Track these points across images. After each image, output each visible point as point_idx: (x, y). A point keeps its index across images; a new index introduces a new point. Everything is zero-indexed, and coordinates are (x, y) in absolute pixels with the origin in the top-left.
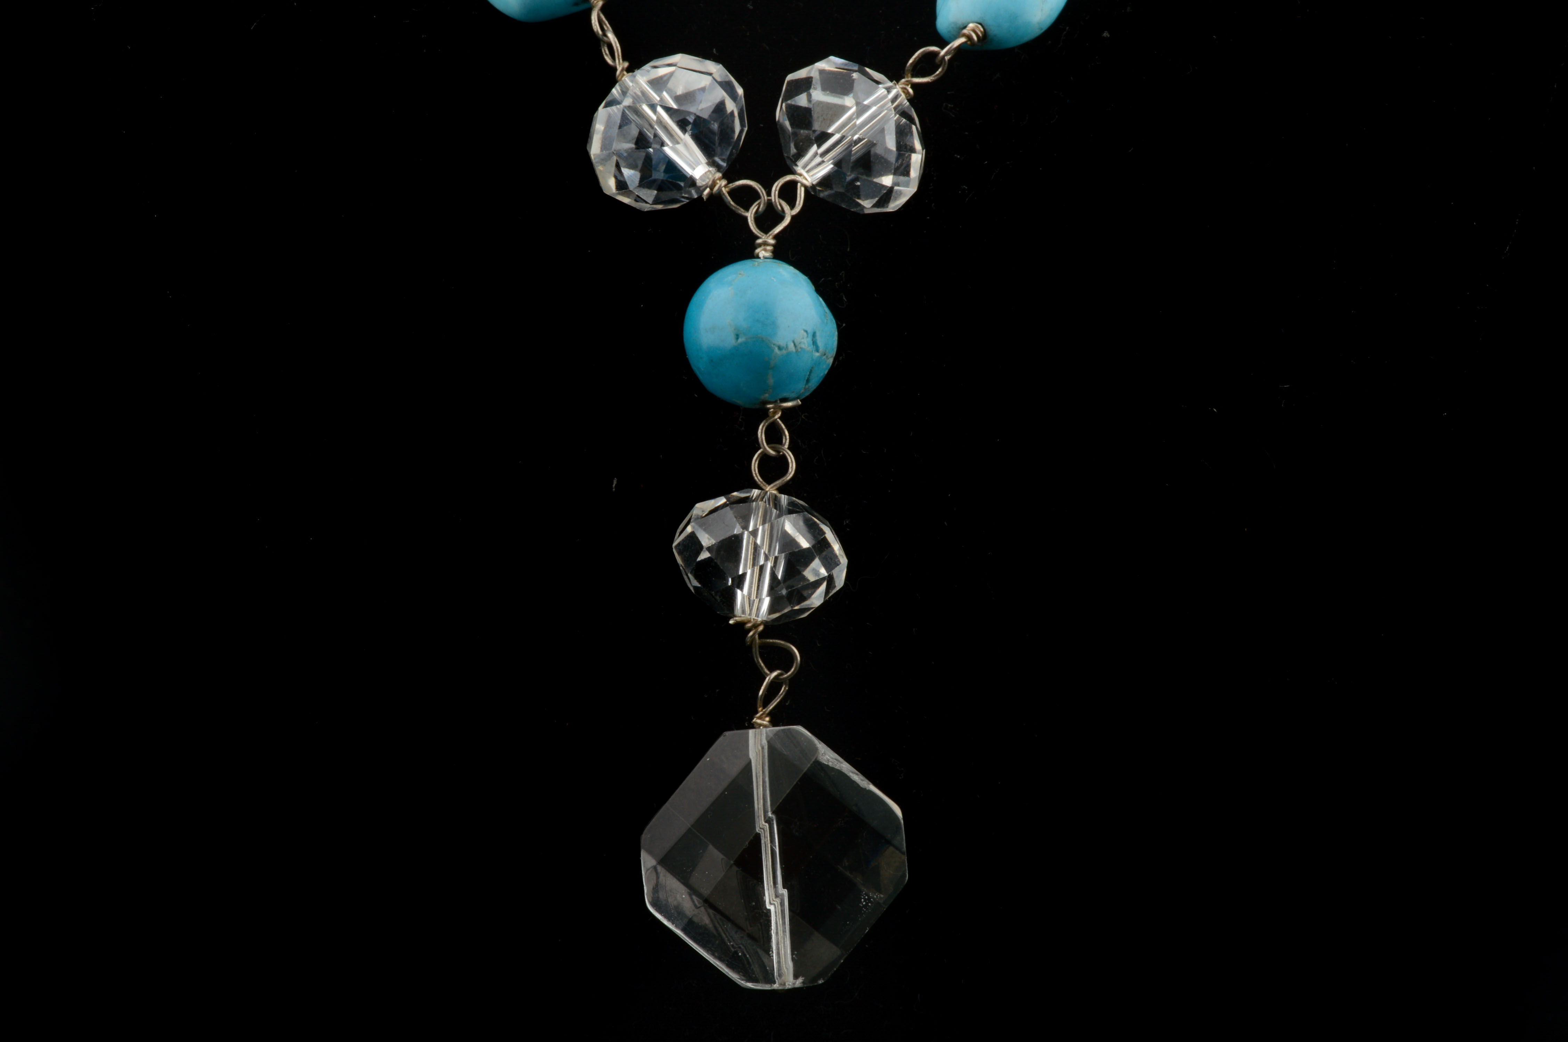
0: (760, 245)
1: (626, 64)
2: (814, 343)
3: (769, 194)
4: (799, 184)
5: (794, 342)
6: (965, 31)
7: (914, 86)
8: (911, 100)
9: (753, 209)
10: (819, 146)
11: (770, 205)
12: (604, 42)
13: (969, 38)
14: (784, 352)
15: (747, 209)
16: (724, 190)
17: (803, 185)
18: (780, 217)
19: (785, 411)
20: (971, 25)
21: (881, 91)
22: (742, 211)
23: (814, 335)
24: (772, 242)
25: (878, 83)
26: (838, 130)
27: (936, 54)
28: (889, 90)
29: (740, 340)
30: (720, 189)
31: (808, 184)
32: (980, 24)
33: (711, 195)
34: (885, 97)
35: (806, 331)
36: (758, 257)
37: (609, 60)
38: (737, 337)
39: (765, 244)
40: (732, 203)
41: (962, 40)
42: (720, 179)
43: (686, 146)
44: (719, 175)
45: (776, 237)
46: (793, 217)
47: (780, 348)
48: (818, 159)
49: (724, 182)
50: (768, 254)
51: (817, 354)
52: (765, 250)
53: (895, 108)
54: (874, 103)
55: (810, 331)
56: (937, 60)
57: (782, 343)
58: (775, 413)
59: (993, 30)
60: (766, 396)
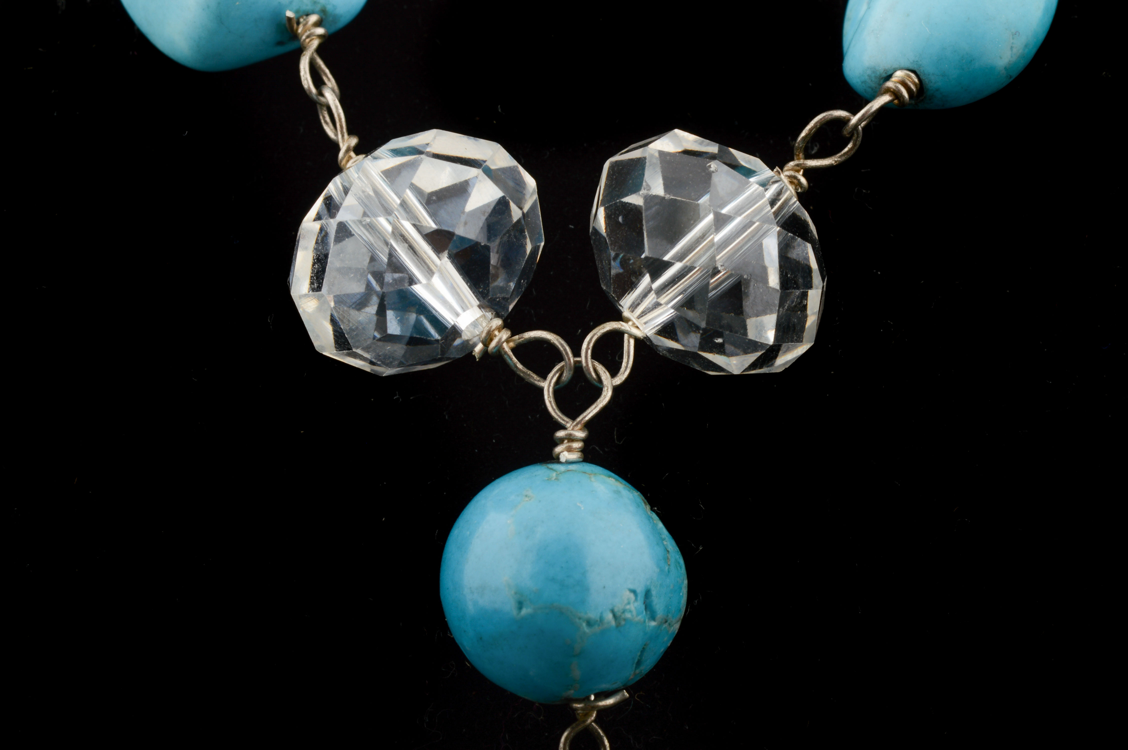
0: (561, 441)
1: (354, 141)
2: (648, 606)
3: (577, 353)
4: (626, 336)
5: (613, 611)
6: (890, 84)
7: (808, 173)
8: (803, 197)
9: (553, 377)
10: (655, 277)
11: (579, 370)
12: (322, 105)
13: (896, 94)
14: (596, 629)
15: (544, 377)
16: (506, 347)
17: (631, 335)
18: (597, 392)
19: (603, 712)
20: (899, 74)
21: (753, 185)
22: (535, 379)
23: (648, 594)
24: (581, 434)
25: (748, 173)
26: (680, 257)
27: (843, 122)
28: (765, 185)
29: (524, 611)
30: (499, 345)
31: (639, 334)
32: (914, 72)
33: (485, 353)
34: (762, 196)
35: (634, 592)
36: (556, 460)
37: (329, 130)
38: (520, 605)
39: (571, 439)
40: (520, 366)
41: (885, 99)
42: (500, 329)
43: (444, 278)
44: (498, 322)
45: (588, 426)
46: (616, 390)
47: (589, 623)
48: (651, 298)
49: (505, 334)
50: (574, 456)
51: (653, 624)
52: (570, 450)
53: (776, 214)
54: (739, 211)
55: (640, 590)
56: (846, 132)
57: (593, 615)
58: (587, 715)
59: (934, 81)
60: (571, 693)
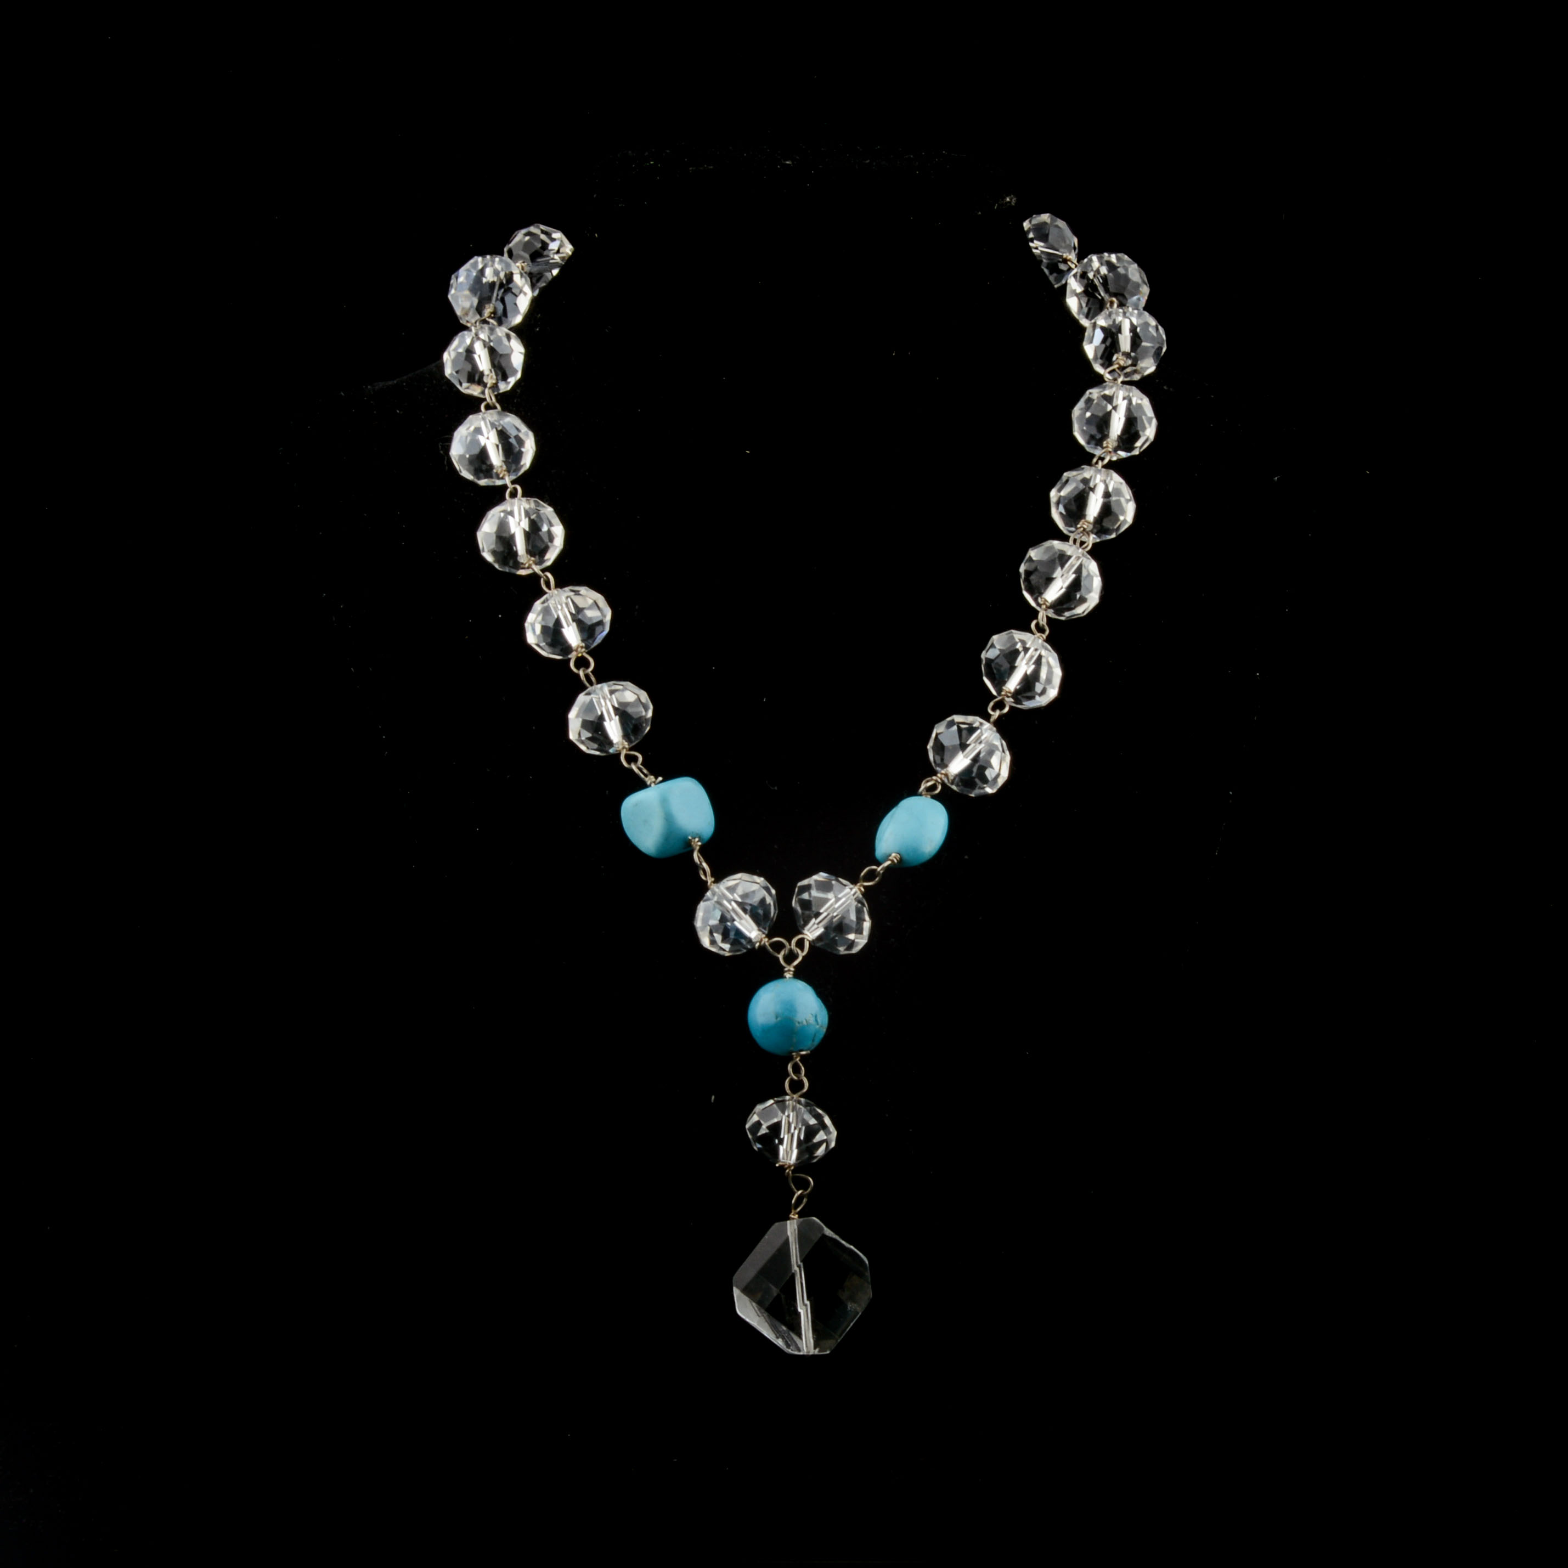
0: (786, 971)
1: (713, 879)
2: (816, 1020)
3: (790, 945)
4: (805, 940)
5: (806, 1020)
6: (890, 858)
7: (865, 887)
8: (863, 894)
9: (782, 953)
10: (816, 919)
11: (791, 951)
12: (701, 868)
13: (892, 861)
14: (801, 1025)
15: (779, 953)
16: (767, 944)
17: (808, 940)
18: (796, 957)
19: (802, 1056)
20: (893, 855)
21: (847, 890)
22: (776, 954)
23: (816, 1017)
24: (792, 969)
25: (845, 886)
26: (826, 911)
27: (876, 870)
28: (851, 889)
29: (778, 1019)
30: (765, 943)
31: (810, 939)
32: (898, 854)
33: (760, 946)
34: (850, 893)
35: (812, 1014)
36: (785, 977)
37: (703, 877)
38: (777, 1017)
39: (789, 970)
40: (771, 950)
41: (889, 862)
42: (765, 938)
43: (746, 920)
44: (764, 936)
45: (795, 967)
46: (804, 957)
47: (799, 1023)
48: (816, 926)
49: (766, 940)
50: (791, 976)
51: (818, 1027)
52: (790, 974)
53: (855, 899)
54: (844, 896)
55: (814, 1015)
56: (877, 874)
57: (800, 1021)
58: (796, 1058)
59: (905, 857)
60: (792, 1049)
